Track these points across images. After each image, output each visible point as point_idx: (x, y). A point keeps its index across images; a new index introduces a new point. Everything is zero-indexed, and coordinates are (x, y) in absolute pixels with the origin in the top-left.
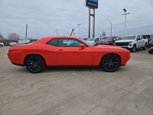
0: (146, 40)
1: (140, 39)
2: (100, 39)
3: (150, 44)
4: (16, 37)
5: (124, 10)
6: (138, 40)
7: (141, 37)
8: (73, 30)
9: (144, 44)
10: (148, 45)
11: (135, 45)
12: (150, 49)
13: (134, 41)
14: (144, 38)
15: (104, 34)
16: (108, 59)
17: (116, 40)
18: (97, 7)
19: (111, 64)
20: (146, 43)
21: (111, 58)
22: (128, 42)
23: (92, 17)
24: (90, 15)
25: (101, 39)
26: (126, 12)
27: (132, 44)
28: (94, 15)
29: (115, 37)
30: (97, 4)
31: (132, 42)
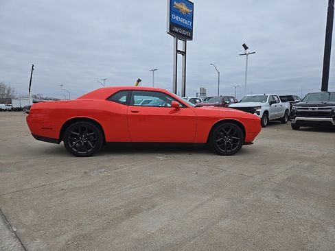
0: (287, 105)
1: (275, 102)
2: (198, 101)
3: (294, 110)
4: (6, 92)
5: (244, 45)
6: (271, 103)
7: (276, 99)
8: (139, 81)
9: (283, 112)
10: (291, 114)
11: (266, 112)
12: (294, 121)
13: (264, 106)
14: (283, 101)
15: (203, 92)
16: (222, 131)
17: (231, 103)
18: (191, 38)
19: (227, 140)
20: (287, 110)
21: (227, 129)
22: (253, 108)
23: (180, 56)
24: (178, 51)
25: (200, 101)
26: (248, 51)
27: (261, 111)
28: (184, 53)
29: (229, 98)
30: (191, 31)
31: (260, 107)
